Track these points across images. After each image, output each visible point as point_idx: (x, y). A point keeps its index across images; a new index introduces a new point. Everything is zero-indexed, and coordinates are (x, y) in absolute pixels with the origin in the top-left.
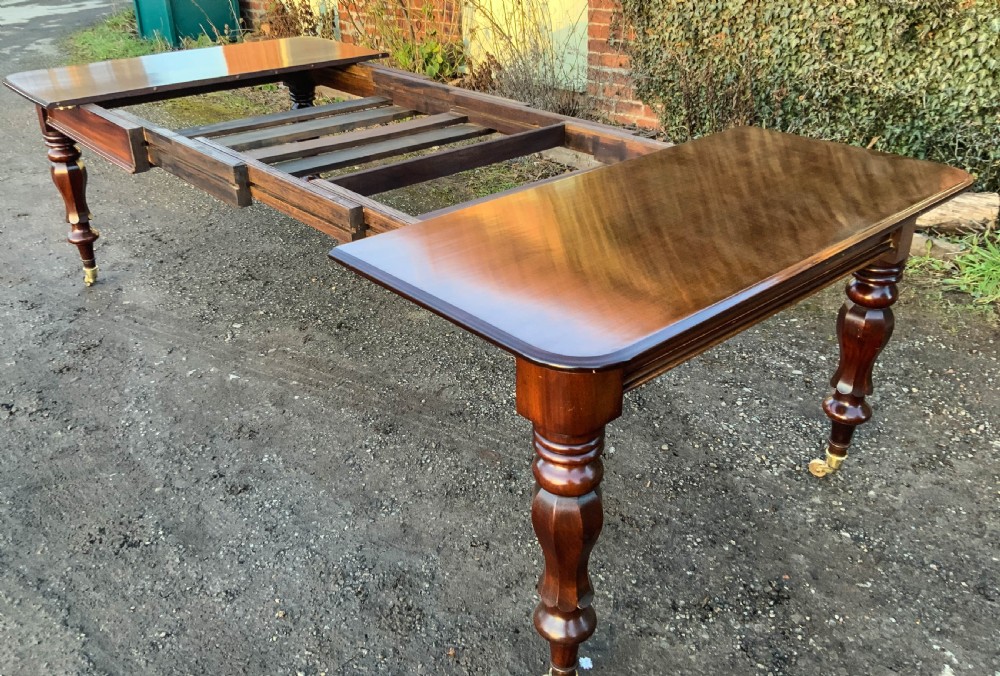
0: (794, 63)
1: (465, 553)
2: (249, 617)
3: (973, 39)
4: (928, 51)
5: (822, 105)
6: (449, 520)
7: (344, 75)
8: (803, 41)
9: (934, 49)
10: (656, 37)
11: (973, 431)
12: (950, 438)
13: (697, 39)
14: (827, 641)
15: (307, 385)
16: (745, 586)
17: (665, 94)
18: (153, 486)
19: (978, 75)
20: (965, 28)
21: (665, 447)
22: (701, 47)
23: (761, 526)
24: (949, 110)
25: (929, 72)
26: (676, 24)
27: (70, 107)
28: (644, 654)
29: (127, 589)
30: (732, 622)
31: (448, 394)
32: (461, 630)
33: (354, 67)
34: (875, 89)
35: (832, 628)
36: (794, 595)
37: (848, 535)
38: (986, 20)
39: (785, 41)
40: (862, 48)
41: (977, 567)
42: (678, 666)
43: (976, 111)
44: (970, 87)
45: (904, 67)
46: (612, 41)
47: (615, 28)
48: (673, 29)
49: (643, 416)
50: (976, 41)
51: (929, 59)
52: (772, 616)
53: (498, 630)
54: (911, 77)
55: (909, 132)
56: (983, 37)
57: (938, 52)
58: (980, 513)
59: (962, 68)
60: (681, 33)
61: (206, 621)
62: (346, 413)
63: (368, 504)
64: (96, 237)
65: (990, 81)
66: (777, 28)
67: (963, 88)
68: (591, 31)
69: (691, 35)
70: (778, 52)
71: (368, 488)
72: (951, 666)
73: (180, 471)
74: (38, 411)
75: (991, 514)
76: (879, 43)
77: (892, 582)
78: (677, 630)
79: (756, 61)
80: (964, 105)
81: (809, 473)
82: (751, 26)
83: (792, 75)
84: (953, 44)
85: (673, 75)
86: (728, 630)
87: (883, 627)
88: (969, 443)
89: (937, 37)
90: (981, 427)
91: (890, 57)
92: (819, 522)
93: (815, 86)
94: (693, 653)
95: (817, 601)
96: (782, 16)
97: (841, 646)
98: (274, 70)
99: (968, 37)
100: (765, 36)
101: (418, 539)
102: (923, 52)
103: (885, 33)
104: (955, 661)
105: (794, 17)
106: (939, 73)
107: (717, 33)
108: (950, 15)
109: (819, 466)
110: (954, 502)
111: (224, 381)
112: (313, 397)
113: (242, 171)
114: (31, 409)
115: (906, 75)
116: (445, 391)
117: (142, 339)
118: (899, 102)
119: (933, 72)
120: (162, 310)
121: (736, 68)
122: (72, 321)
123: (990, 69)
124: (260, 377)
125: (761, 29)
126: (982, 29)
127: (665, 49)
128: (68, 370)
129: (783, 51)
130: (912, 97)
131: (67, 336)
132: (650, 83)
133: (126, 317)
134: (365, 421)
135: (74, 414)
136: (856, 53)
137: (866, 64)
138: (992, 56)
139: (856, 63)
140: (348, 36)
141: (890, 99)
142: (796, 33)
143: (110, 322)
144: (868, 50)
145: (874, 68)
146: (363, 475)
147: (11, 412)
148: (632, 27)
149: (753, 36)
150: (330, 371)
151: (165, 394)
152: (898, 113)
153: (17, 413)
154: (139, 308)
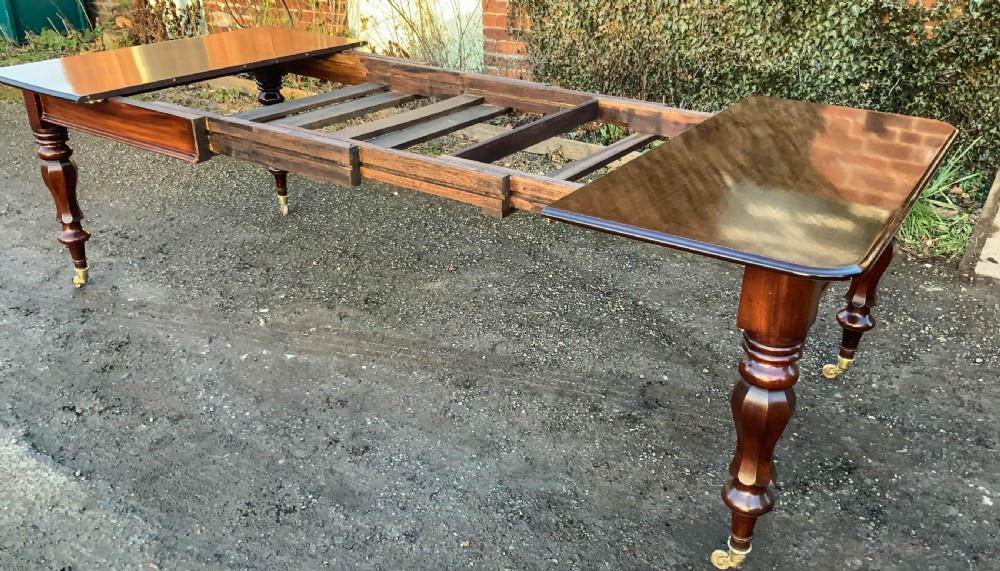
0: (683, 46)
1: (592, 473)
2: (438, 551)
3: (836, 22)
4: (800, 33)
5: (712, 82)
6: (564, 450)
7: (326, 64)
8: (691, 27)
10: (552, 25)
11: (923, 331)
12: (909, 339)
13: (593, 27)
14: (898, 493)
15: (368, 356)
16: (821, 464)
17: (563, 78)
18: (274, 460)
19: (842, 52)
20: (830, 13)
21: (706, 371)
22: (597, 34)
23: (808, 420)
24: (818, 82)
25: (801, 51)
26: (572, 14)
27: (99, 101)
28: (775, 526)
29: (309, 549)
30: (825, 491)
31: (501, 350)
32: (624, 531)
33: (339, 55)
34: (757, 67)
35: (896, 484)
36: (859, 466)
37: (873, 417)
38: (845, 7)
39: (675, 27)
40: (742, 31)
41: (971, 427)
42: (804, 529)
43: (844, 82)
44: (836, 62)
45: (779, 47)
46: (512, 29)
47: (512, 17)
48: (569, 17)
49: (675, 348)
50: (839, 24)
51: (801, 40)
52: (851, 482)
53: (653, 526)
54: (786, 55)
56: (844, 21)
57: (808, 34)
58: (954, 390)
59: (827, 47)
60: (577, 21)
61: (401, 562)
62: (420, 376)
63: (486, 447)
64: (88, 237)
65: (852, 57)
66: (667, 16)
67: (830, 63)
68: (486, 20)
69: (587, 22)
70: (668, 37)
71: (478, 434)
72: (988, 496)
73: (292, 443)
74: (106, 409)
75: (961, 389)
76: (759, 27)
77: (921, 446)
78: (789, 504)
79: (648, 45)
80: (832, 77)
81: (823, 377)
82: (643, 14)
83: (681, 57)
84: (820, 27)
85: (570, 60)
86: (826, 498)
87: (931, 477)
88: (923, 341)
89: (807, 20)
90: (927, 328)
92: (847, 411)
93: (704, 66)
94: (810, 518)
95: (876, 467)
96: (672, 5)
97: (907, 495)
99: (832, 21)
100: (655, 23)
101: (546, 468)
102: (796, 34)
103: (764, 18)
104: (987, 492)
105: (683, 6)
106: (809, 51)
107: (611, 20)
108: (818, 2)
109: (830, 370)
110: (933, 384)
111: (283, 362)
112: (380, 366)
113: (355, 152)
114: (97, 408)
115: (782, 54)
116: (498, 348)
117: (172, 332)
118: (778, 77)
119: (804, 51)
120: (174, 303)
121: (629, 52)
122: (83, 323)
123: (851, 47)
124: (317, 354)
125: (651, 17)
126: (843, 14)
127: (561, 36)
128: (111, 368)
129: (673, 36)
130: (789, 72)
131: (88, 336)
132: (547, 66)
133: (140, 313)
134: (442, 380)
135: (147, 408)
136: (737, 36)
137: (747, 46)
138: (853, 36)
139: (738, 44)
140: (216, 27)
141: (770, 75)
142: (685, 20)
143: (126, 320)
144: (748, 34)
145: (754, 49)
146: (467, 424)
147: (77, 414)
148: (527, 16)
149: (645, 23)
150: (382, 342)
151: (230, 379)
152: (777, 86)
153: (85, 414)
154: (148, 303)
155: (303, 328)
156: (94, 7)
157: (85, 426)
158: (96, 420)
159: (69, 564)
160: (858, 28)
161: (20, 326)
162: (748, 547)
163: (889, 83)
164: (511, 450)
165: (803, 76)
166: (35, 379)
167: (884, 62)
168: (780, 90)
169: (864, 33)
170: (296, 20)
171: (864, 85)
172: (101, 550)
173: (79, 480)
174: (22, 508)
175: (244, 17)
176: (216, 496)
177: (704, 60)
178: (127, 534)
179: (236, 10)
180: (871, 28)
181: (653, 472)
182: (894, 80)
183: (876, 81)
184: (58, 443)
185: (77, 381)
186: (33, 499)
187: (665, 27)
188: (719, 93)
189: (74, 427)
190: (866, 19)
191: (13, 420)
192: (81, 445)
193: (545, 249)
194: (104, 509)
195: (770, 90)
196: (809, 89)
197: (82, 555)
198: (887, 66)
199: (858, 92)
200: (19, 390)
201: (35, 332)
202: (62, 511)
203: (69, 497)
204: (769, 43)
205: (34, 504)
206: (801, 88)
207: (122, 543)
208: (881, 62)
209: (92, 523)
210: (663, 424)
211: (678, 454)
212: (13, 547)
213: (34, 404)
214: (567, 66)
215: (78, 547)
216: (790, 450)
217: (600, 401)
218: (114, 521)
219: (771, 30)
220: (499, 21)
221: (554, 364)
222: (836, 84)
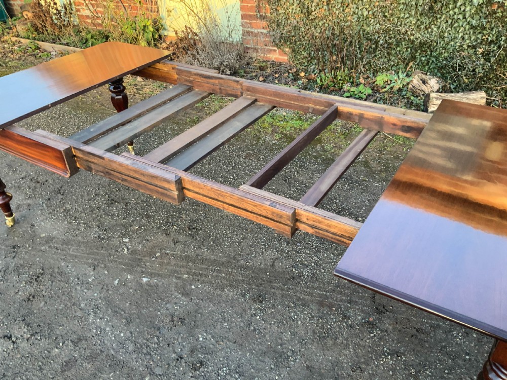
0: (365, 25)
3: (462, 9)
4: (439, 16)
5: (384, 47)
8: (371, 13)
9: (442, 15)
10: (284, 11)
13: (309, 13)
15: (196, 276)
17: (291, 44)
19: (465, 28)
20: (458, 4)
22: (312, 17)
24: (449, 46)
25: (439, 27)
26: (295, 5)
31: (278, 265)
33: (158, 64)
34: (412, 38)
39: (360, 13)
40: (402, 15)
43: (466, 47)
44: (461, 34)
45: (425, 25)
46: (259, 14)
47: (259, 6)
48: (294, 7)
50: (464, 11)
51: (439, 20)
54: (430, 30)
55: (429, 59)
56: (468, 9)
57: (444, 16)
59: (456, 25)
60: (299, 9)
62: (229, 293)
63: (279, 357)
64: (11, 198)
65: (472, 31)
66: (355, 6)
67: (457, 35)
68: (242, 8)
69: (305, 11)
70: (356, 19)
71: (273, 345)
73: (153, 361)
74: (31, 336)
76: (413, 13)
79: (343, 24)
80: (458, 44)
82: (340, 5)
83: (364, 31)
84: (451, 12)
85: (295, 33)
89: (444, 8)
91: (418, 20)
93: (379, 37)
98: (116, 77)
99: (460, 9)
100: (347, 10)
102: (436, 17)
103: (417, 7)
106: (444, 28)
107: (320, 8)
111: (141, 285)
112: (203, 285)
113: (179, 182)
114: (25, 336)
115: (427, 29)
116: (276, 264)
117: (70, 262)
118: (426, 44)
119: (441, 27)
120: (70, 237)
121: (332, 28)
122: (14, 257)
123: (472, 25)
124: (162, 276)
125: (345, 6)
126: (467, 4)
127: (289, 18)
128: (33, 297)
129: (359, 18)
130: (431, 41)
131: (17, 270)
132: (281, 37)
133: (49, 247)
134: (244, 295)
135: (58, 332)
136: (399, 18)
137: (405, 25)
138: (473, 18)
139: (399, 23)
140: (82, 15)
141: (420, 43)
142: (366, 8)
143: (40, 254)
144: (406, 17)
145: (410, 26)
146: (264, 336)
147: (13, 342)
148: (267, 6)
149: (341, 10)
150: (202, 263)
151: (109, 302)
152: (423, 49)
153: (18, 341)
154: (54, 238)
155: (151, 254)
156: (10, 4)
157: (18, 351)
158: (24, 345)
160: (476, 13)
163: (496, 48)
164: (296, 359)
165: (440, 43)
167: (493, 35)
168: (426, 51)
169: (480, 17)
170: (128, 11)
171: (480, 50)
175: (98, 9)
177: (379, 33)
179: (92, 5)
180: (486, 13)
181: (391, 373)
182: (499, 47)
183: (487, 47)
185: (12, 310)
187: (354, 13)
188: (388, 53)
189: (11, 354)
190: (483, 7)
192: (17, 370)
193: (295, 176)
195: (419, 51)
196: (444, 51)
198: (494, 38)
199: (476, 54)
204: (419, 23)
206: (438, 50)
208: (491, 35)
210: (391, 328)
211: (405, 355)
214: (293, 36)
216: (475, 346)
217: (347, 309)
219: (422, 14)
220: (250, 9)
221: (314, 277)
222: (461, 48)
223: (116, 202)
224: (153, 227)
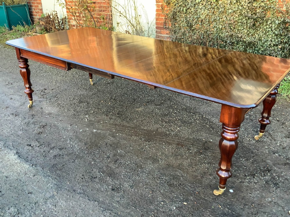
0: (220, 33)
1: (187, 169)
2: (140, 191)
3: (271, 26)
5: (230, 45)
6: (179, 162)
8: (223, 27)
9: (260, 29)
10: (178, 25)
13: (191, 26)
14: (284, 179)
15: (118, 131)
16: (260, 169)
17: (181, 42)
18: (90, 163)
19: (272, 36)
20: (268, 23)
22: (192, 29)
23: (257, 155)
24: (264, 45)
25: (259, 35)
26: (185, 22)
28: (244, 187)
29: (101, 189)
30: (260, 177)
32: (197, 187)
34: (244, 40)
35: (283, 176)
36: (272, 170)
37: (277, 155)
38: (274, 21)
39: (218, 27)
40: (240, 28)
42: (253, 189)
43: (273, 45)
44: (270, 39)
45: (252, 34)
46: (165, 27)
47: (165, 23)
48: (184, 23)
49: (215, 131)
50: (271, 27)
51: (259, 31)
52: (269, 175)
54: (254, 36)
55: (254, 51)
56: (273, 26)
57: (261, 29)
59: (268, 34)
60: (186, 24)
61: (129, 194)
62: (134, 138)
63: (155, 160)
64: (33, 91)
65: (276, 37)
66: (215, 23)
67: (268, 39)
68: (157, 24)
69: (189, 25)
70: (216, 30)
71: (152, 156)
73: (96, 157)
74: (40, 145)
76: (245, 27)
78: (249, 181)
79: (209, 32)
80: (269, 44)
82: (208, 22)
83: (220, 36)
84: (265, 27)
85: (184, 37)
86: (261, 179)
89: (261, 25)
91: (248, 31)
92: (269, 152)
93: (227, 39)
94: (255, 185)
95: (277, 170)
96: (217, 20)
97: (287, 179)
99: (269, 25)
100: (211, 25)
101: (173, 167)
102: (257, 29)
103: (247, 24)
105: (220, 20)
106: (262, 35)
107: (197, 24)
108: (265, 20)
111: (93, 132)
112: (122, 134)
114: (37, 145)
116: (159, 130)
117: (59, 122)
118: (252, 43)
119: (260, 35)
120: (60, 113)
121: (203, 34)
122: (32, 119)
123: (275, 34)
124: (103, 130)
125: (210, 23)
126: (273, 23)
127: (181, 29)
128: (41, 133)
130: (255, 42)
131: (34, 123)
132: (176, 39)
133: (49, 116)
134: (141, 139)
136: (238, 30)
137: (241, 33)
138: (276, 30)
139: (238, 33)
140: (71, 25)
141: (249, 43)
142: (221, 24)
143: (45, 118)
144: (242, 29)
145: (244, 34)
146: (149, 153)
147: (32, 147)
148: (170, 22)
149: (208, 25)
150: (123, 127)
151: (77, 137)
152: (251, 46)
153: (34, 147)
154: (52, 113)
155: (99, 122)
156: (33, 18)
157: (34, 150)
158: (37, 149)
159: (31, 191)
160: (278, 28)
161: (14, 119)
162: (225, 188)
163: (288, 46)
164: (162, 161)
165: (259, 43)
166: (18, 136)
167: (286, 39)
168: (252, 47)
169: (280, 29)
170: (96, 23)
171: (279, 46)
172: (40, 187)
173: (33, 167)
174: (16, 175)
175: (80, 22)
176: (73, 173)
178: (47, 183)
179: (77, 19)
180: (282, 28)
181: (206, 169)
183: (283, 45)
184: (27, 155)
185: (31, 137)
186: (19, 172)
188: (232, 48)
189: (31, 151)
190: (280, 25)
191: (13, 148)
192: (33, 156)
194: (40, 176)
195: (249, 47)
196: (261, 47)
197: (34, 189)
199: (278, 49)
200: (14, 139)
201: (18, 121)
202: (28, 176)
203: (30, 172)
204: (248, 32)
205: (20, 173)
206: (259, 47)
207: (46, 186)
208: (285, 39)
209: (37, 179)
210: (210, 155)
211: (214, 164)
212: (14, 186)
213: (19, 143)
214: (182, 39)
215: (33, 186)
216: (250, 164)
217: (190, 147)
218: (43, 179)
219: (249, 28)
220: (161, 24)
221: (176, 135)
222: (270, 46)
223: (83, 102)
224: (100, 113)
